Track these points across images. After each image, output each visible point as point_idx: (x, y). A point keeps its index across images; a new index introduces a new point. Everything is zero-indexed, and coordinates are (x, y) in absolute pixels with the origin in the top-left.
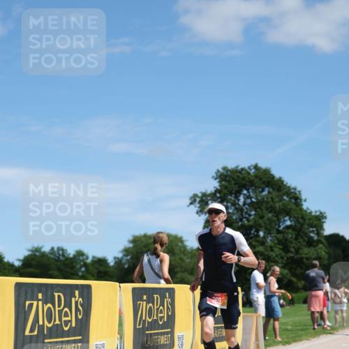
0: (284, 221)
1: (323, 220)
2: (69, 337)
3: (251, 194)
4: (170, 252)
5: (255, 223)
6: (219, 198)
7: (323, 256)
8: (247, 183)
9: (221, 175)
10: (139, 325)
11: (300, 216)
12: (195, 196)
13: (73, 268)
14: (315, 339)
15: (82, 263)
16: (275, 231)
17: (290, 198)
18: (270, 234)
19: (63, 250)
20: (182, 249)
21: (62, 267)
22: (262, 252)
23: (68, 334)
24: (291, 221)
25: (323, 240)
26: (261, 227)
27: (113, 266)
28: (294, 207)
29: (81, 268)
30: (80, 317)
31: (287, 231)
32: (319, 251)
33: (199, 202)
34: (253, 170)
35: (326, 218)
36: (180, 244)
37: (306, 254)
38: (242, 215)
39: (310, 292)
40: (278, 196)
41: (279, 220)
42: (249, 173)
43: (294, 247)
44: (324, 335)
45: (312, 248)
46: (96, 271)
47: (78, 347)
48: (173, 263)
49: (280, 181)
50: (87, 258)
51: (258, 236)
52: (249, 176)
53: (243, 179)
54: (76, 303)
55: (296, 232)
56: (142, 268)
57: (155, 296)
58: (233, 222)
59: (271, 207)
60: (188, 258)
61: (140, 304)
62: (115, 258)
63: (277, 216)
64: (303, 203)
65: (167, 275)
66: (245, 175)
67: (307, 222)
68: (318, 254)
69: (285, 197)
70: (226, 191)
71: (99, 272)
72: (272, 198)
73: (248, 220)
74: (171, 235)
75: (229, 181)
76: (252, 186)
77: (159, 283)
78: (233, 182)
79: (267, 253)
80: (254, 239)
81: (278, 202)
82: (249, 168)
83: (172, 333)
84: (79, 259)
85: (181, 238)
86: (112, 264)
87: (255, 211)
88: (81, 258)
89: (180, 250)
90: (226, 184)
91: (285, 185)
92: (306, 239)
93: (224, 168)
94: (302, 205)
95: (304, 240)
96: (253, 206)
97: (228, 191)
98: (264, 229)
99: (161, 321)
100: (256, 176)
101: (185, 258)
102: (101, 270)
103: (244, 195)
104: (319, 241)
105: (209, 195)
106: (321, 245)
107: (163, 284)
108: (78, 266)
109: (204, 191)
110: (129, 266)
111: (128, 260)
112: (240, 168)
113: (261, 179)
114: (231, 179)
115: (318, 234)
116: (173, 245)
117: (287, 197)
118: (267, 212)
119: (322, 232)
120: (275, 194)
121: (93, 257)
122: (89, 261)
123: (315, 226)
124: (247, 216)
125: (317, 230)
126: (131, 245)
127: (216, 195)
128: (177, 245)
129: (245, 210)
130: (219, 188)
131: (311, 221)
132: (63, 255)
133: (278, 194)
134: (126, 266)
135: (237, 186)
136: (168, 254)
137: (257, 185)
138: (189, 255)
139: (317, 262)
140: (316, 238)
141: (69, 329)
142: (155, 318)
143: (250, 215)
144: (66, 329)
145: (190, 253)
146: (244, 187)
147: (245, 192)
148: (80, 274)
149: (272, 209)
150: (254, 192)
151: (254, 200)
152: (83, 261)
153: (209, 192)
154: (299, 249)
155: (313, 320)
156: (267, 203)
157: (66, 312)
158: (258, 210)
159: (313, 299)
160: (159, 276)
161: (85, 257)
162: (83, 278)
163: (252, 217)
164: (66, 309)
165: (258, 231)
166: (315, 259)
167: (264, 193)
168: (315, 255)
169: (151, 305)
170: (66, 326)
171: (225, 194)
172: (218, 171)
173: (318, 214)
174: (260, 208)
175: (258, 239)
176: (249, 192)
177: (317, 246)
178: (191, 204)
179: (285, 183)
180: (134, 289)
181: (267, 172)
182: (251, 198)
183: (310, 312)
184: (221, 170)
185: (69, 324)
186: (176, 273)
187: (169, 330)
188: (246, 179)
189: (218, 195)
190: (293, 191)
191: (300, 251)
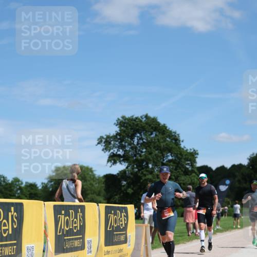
0: (167, 156)
1: (195, 156)
2: (6, 241)
3: (143, 136)
4: (83, 179)
5: (146, 158)
6: (119, 139)
7: (195, 182)
8: (140, 129)
9: (120, 122)
10: (59, 233)
11: (179, 153)
12: (101, 138)
13: (11, 191)
14: (189, 243)
15: (18, 187)
16: (160, 164)
17: (172, 140)
18: (156, 166)
19: (3, 177)
20: (92, 177)
21: (3, 190)
22: (150, 179)
23: (6, 239)
24: (172, 156)
25: (196, 171)
26: (150, 160)
27: (41, 189)
28: (174, 146)
29: (17, 191)
30: (15, 227)
31: (170, 164)
32: (193, 178)
33: (104, 143)
34: (144, 119)
35: (198, 154)
36: (90, 173)
37: (183, 181)
38: (136, 152)
39: (185, 208)
40: (163, 138)
41: (163, 155)
42: (141, 121)
43: (174, 175)
44: (196, 240)
45: (188, 176)
46: (28, 193)
47: (14, 249)
48: (85, 187)
49: (164, 126)
50: (22, 183)
51: (148, 167)
52: (142, 123)
53: (137, 125)
54: (12, 216)
55: (176, 165)
56: (61, 190)
57: (71, 211)
58: (130, 157)
59: (157, 146)
60: (96, 184)
61: (60, 217)
62: (42, 183)
63: (162, 153)
64: (181, 143)
65: (80, 196)
66: (139, 122)
67: (184, 157)
68: (192, 180)
69: (168, 139)
70: (124, 134)
71: (31, 194)
72: (158, 139)
73: (140, 156)
74: (84, 167)
75: (126, 127)
76: (144, 130)
77: (75, 202)
78: (130, 127)
79: (154, 180)
80: (145, 169)
81: (163, 142)
82: (141, 117)
83: (83, 238)
84: (16, 184)
85: (91, 168)
86: (40, 188)
87: (146, 149)
88: (17, 183)
89: (90, 177)
90: (125, 129)
91: (168, 130)
92: (184, 170)
93: (123, 117)
94: (180, 145)
95: (182, 171)
96: (144, 146)
97: (126, 134)
98: (152, 162)
99: (75, 229)
100: (147, 123)
101: (94, 183)
102: (32, 192)
103: (138, 137)
104: (193, 171)
105: (112, 137)
106: (194, 174)
107: (77, 203)
108: (15, 189)
109: (108, 134)
110: (52, 189)
111: (51, 185)
112: (134, 117)
113: (150, 125)
114: (128, 125)
115: (192, 166)
116: (85, 174)
117: (170, 138)
118: (154, 150)
119: (195, 164)
120: (160, 136)
121: (26, 183)
122: (23, 186)
123: (190, 161)
124: (140, 152)
125: (191, 163)
126: (54, 174)
127: (117, 137)
128: (88, 174)
129: (139, 148)
130: (119, 132)
131: (187, 156)
132: (4, 181)
133: (162, 136)
134: (51, 189)
135: (132, 131)
136: (81, 180)
137: (147, 130)
138: (97, 181)
139: (191, 187)
140: (190, 169)
141: (7, 236)
142: (71, 227)
143: (142, 152)
144: (5, 235)
145: (98, 180)
146: (138, 131)
147: (138, 135)
148: (17, 195)
149: (158, 148)
150: (145, 135)
151: (144, 140)
152: (18, 185)
153: (111, 135)
154: (178, 177)
155: (188, 229)
156: (155, 143)
157: (5, 223)
158: (148, 148)
159: (188, 214)
160: (74, 197)
161: (20, 183)
162: (19, 198)
163: (143, 154)
164: (5, 221)
165: (147, 164)
166: (190, 184)
167: (152, 136)
168: (190, 182)
169: (67, 217)
170: (5, 233)
171: (123, 136)
172: (119, 119)
173: (192, 151)
174: (149, 146)
175: (147, 169)
176: (141, 135)
177: (191, 174)
178: (98, 143)
179: (168, 128)
180: (55, 206)
181: (154, 120)
182: (143, 139)
183: (185, 223)
184: (121, 119)
185: (7, 232)
186: (88, 194)
187: (81, 236)
188: (140, 125)
189: (118, 137)
190: (173, 134)
191: (179, 178)
